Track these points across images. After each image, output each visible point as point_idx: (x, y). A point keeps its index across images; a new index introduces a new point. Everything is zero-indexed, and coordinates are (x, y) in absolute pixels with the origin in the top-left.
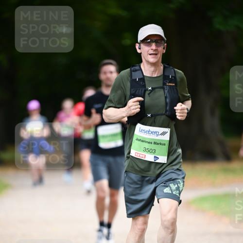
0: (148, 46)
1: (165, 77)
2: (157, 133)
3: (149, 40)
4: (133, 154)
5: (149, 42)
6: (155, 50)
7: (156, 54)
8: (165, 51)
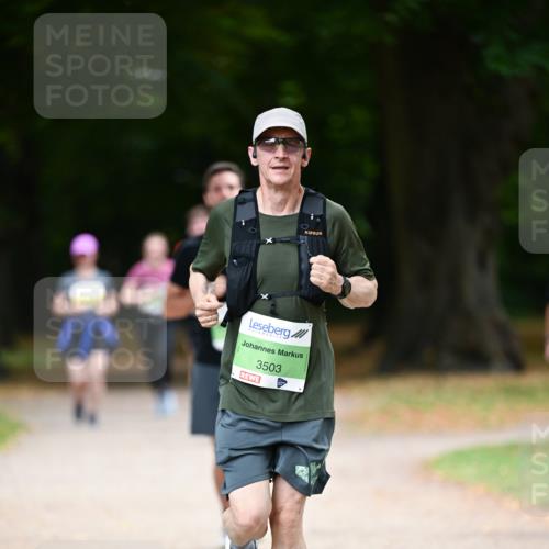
0: (269, 151)
1: (302, 218)
2: (287, 333)
3: (273, 140)
4: (236, 373)
5: (273, 144)
6: (284, 159)
7: (287, 168)
8: (306, 163)
